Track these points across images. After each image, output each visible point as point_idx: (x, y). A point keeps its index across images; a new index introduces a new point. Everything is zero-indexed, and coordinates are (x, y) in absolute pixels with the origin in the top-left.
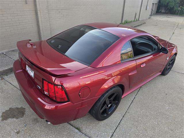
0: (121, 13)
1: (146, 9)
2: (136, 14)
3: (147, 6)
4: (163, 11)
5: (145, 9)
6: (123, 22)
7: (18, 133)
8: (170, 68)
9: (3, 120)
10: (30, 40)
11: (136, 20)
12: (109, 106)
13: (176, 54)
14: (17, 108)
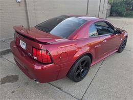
3: (103, 11)
4: (114, 15)
7: (13, 92)
8: (124, 48)
9: (1, 84)
12: (82, 70)
13: (127, 37)
14: (13, 76)
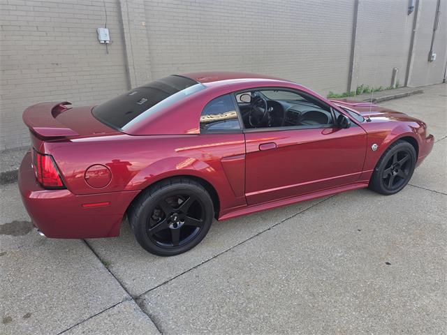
0: (346, 68)
1: (430, 60)
2: (394, 72)
3: (431, 53)
5: (427, 58)
6: (353, 89)
10: (67, 103)
11: (394, 86)
12: (180, 225)
